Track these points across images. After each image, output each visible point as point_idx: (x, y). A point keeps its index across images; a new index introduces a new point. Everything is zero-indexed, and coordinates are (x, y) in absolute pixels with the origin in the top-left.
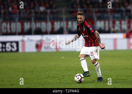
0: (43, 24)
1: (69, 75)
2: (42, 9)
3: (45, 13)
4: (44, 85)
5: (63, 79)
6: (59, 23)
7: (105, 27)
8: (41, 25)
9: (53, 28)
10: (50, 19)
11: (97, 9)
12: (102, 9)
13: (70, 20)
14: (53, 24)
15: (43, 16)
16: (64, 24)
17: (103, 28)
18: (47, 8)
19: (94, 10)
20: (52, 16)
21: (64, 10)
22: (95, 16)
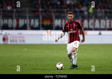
0: (10, 21)
1: (30, 64)
2: (9, 8)
3: (12, 12)
4: (10, 72)
5: (25, 67)
6: (23, 20)
7: (62, 25)
8: (8, 21)
9: (18, 25)
10: (16, 17)
11: (55, 10)
12: (59, 10)
13: (32, 18)
14: (18, 21)
15: (10, 14)
16: (27, 21)
17: (60, 26)
18: (13, 8)
19: (53, 10)
20: (17, 15)
21: (27, 10)
22: (53, 15)
